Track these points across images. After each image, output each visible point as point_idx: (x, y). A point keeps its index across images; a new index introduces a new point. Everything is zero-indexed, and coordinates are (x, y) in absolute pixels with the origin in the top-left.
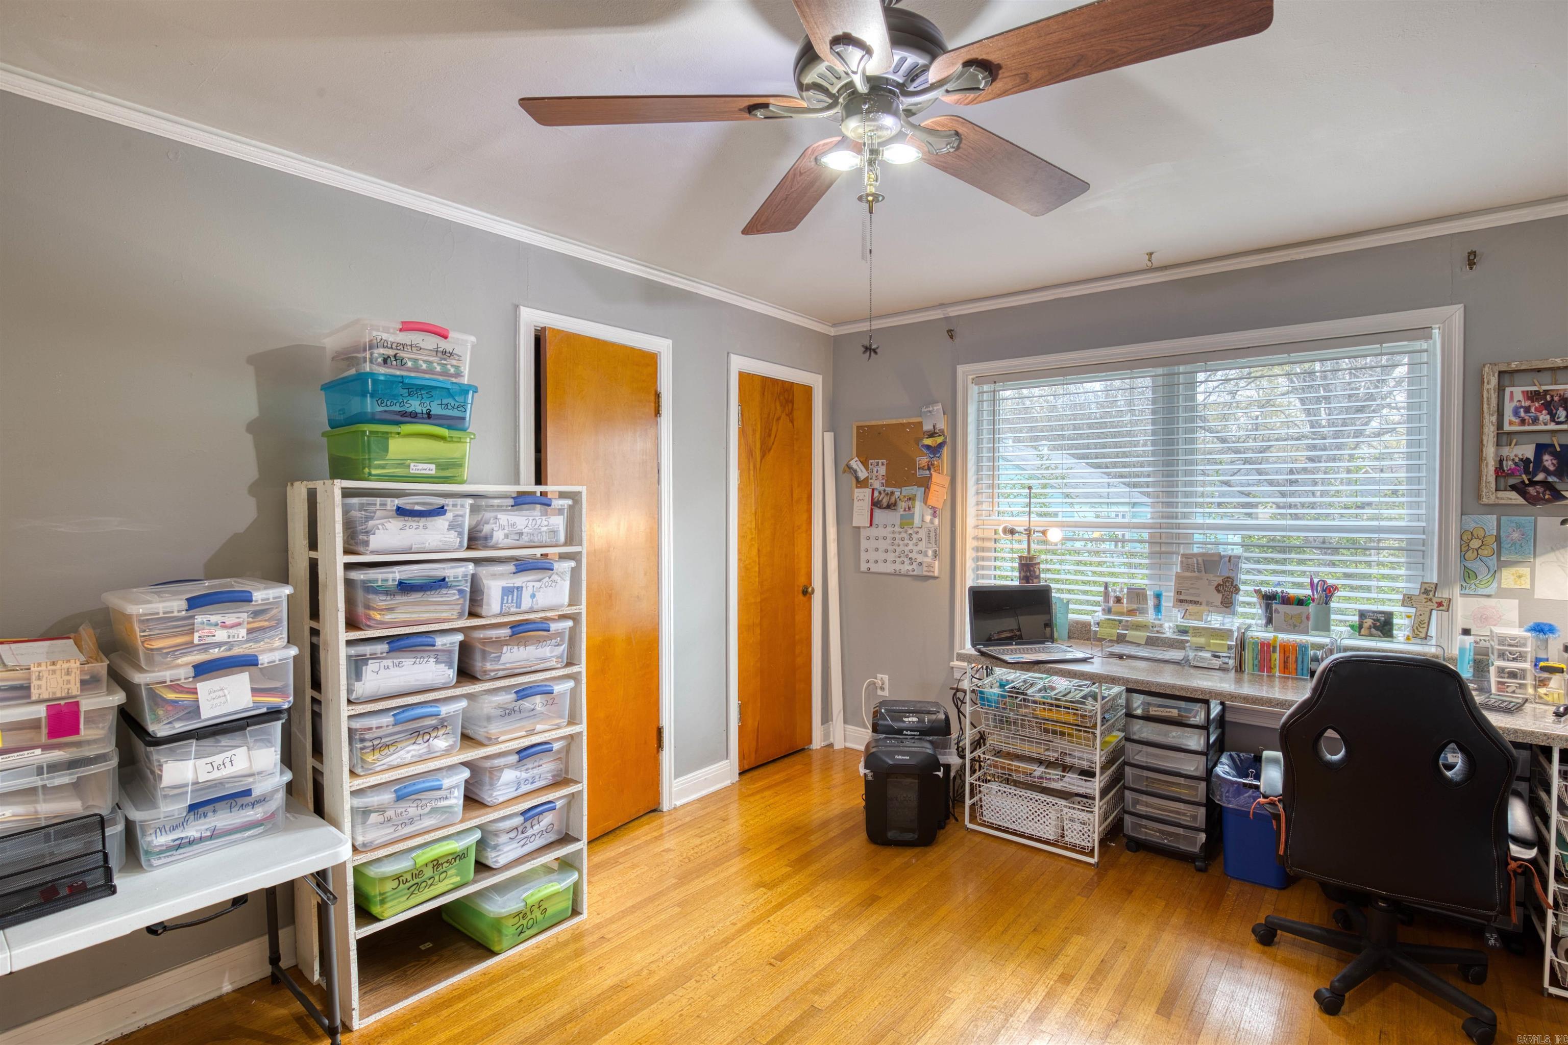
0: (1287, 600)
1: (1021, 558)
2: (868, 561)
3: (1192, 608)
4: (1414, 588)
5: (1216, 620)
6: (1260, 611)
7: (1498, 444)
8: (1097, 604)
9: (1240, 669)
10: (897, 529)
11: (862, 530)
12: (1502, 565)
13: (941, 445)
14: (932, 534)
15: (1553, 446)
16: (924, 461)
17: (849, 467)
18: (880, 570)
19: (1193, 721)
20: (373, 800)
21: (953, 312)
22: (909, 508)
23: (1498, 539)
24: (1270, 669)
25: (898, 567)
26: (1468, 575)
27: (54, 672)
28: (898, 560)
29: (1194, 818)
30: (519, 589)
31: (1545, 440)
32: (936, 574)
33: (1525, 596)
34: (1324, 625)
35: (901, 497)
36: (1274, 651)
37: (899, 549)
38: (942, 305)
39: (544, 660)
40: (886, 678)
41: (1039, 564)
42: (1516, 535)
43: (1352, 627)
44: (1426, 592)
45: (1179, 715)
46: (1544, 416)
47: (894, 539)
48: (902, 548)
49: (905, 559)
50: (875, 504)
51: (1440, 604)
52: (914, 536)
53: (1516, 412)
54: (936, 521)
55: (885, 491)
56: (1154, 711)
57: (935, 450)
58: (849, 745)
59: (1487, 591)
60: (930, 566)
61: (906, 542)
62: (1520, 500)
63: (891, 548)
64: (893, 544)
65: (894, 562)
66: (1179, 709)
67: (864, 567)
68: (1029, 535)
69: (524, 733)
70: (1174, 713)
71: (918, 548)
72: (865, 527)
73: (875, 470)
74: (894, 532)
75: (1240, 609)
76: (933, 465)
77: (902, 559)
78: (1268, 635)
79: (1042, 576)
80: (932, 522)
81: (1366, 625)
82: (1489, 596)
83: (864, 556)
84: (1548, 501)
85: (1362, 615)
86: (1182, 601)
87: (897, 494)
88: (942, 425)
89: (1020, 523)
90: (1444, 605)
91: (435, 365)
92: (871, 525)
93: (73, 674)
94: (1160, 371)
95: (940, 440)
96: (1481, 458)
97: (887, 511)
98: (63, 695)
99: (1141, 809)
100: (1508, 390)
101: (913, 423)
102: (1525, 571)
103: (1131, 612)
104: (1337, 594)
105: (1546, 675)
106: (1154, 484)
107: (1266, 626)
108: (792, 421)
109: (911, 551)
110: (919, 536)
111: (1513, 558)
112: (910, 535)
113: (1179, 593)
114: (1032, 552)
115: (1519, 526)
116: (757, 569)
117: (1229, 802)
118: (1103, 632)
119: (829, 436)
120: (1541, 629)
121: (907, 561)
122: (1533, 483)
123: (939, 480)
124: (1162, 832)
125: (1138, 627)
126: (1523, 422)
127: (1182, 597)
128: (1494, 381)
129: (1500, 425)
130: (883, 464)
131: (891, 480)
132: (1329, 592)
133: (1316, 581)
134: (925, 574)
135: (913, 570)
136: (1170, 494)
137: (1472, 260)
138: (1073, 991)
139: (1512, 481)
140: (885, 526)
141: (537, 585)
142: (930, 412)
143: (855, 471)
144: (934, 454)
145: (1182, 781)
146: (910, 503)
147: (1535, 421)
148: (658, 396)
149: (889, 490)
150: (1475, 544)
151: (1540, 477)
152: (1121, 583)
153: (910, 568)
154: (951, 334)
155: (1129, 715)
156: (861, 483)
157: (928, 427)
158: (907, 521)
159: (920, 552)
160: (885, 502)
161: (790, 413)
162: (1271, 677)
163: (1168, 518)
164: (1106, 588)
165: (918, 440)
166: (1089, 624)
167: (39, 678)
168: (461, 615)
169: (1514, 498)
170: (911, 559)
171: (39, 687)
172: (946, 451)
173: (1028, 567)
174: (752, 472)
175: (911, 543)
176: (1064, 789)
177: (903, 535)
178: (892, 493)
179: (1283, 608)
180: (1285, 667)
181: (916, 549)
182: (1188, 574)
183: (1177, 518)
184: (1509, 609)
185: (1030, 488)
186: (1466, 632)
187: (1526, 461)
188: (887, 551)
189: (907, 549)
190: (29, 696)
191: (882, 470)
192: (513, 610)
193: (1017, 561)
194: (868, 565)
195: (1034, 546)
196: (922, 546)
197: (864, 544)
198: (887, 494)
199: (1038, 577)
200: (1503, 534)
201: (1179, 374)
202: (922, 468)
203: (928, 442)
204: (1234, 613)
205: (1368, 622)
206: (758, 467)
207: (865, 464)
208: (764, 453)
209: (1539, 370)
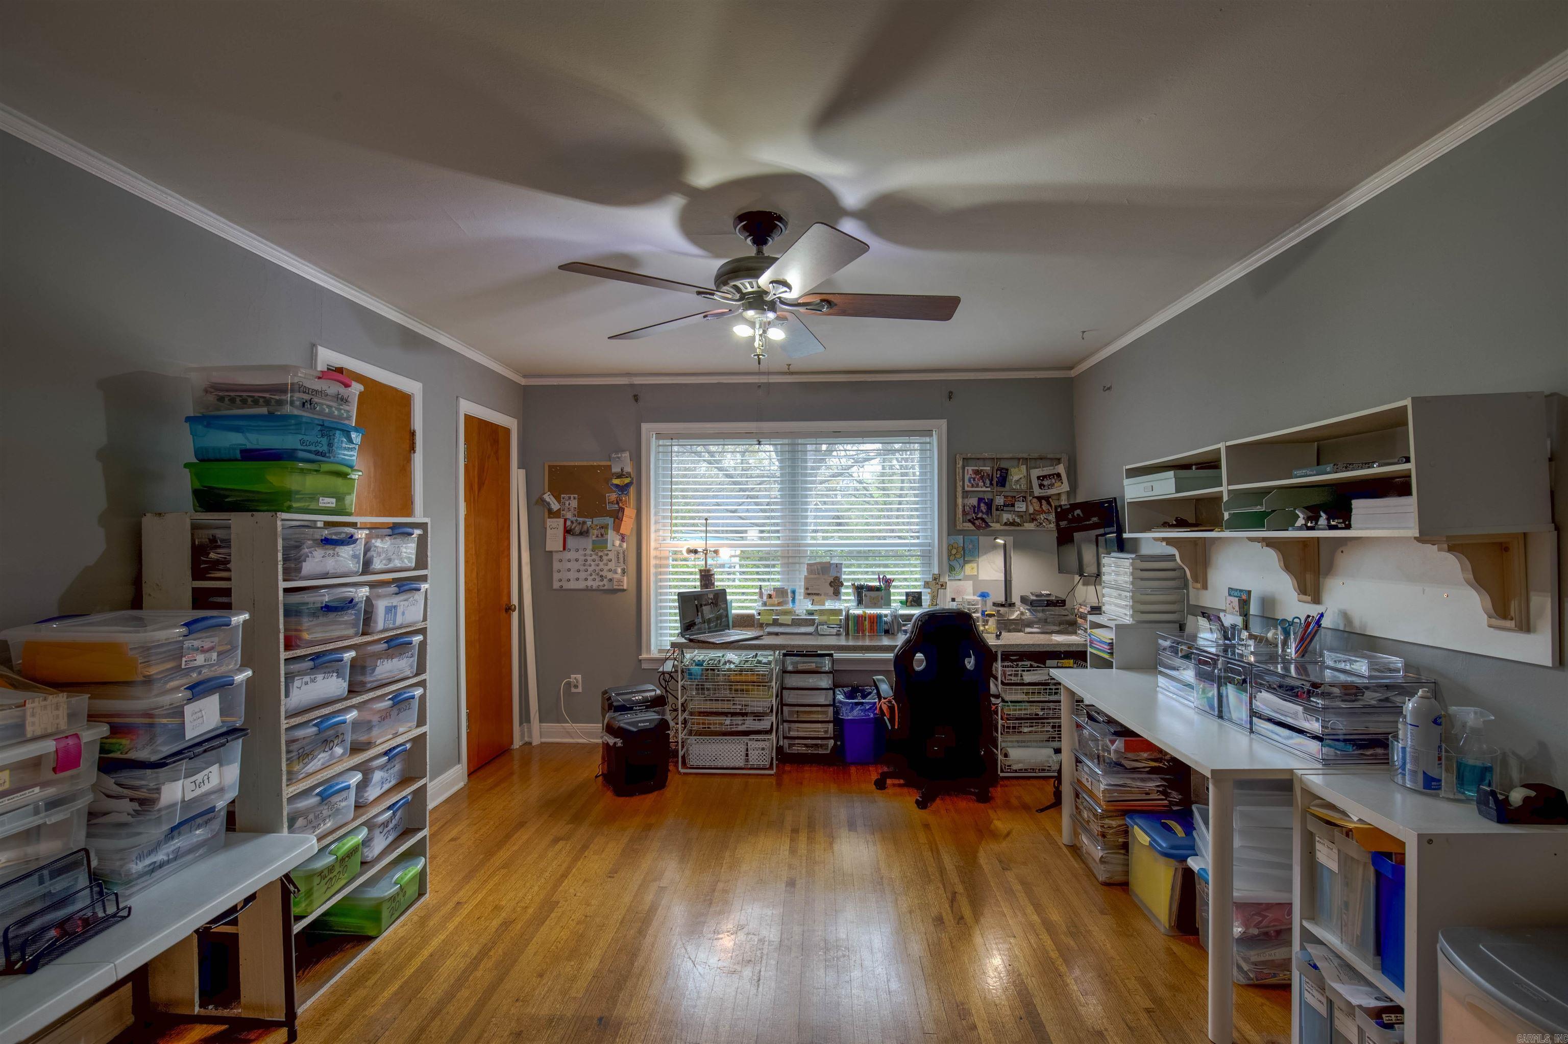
0: (871, 589)
1: (701, 571)
2: (560, 580)
3: (815, 597)
4: (929, 578)
5: (829, 605)
6: (853, 598)
7: (963, 498)
8: (755, 601)
9: (847, 634)
10: (589, 552)
11: (554, 554)
12: (966, 562)
13: (628, 485)
14: (621, 556)
15: (984, 499)
16: (613, 496)
17: (543, 501)
18: (572, 587)
19: (823, 669)
20: (303, 804)
21: (638, 381)
22: (602, 535)
23: (963, 548)
24: (863, 631)
25: (590, 583)
26: (952, 569)
27: (45, 707)
28: (590, 578)
29: (826, 732)
30: (395, 607)
31: (981, 496)
32: (625, 588)
33: (974, 578)
34: (888, 604)
35: (593, 526)
36: (865, 620)
37: (590, 569)
38: (628, 374)
39: (402, 671)
40: (579, 677)
41: (713, 574)
42: (971, 546)
43: (901, 602)
44: (935, 579)
45: (816, 667)
46: (981, 484)
47: (586, 560)
48: (593, 567)
49: (596, 577)
50: (568, 531)
51: (942, 585)
52: (605, 558)
53: (970, 481)
54: (625, 545)
55: (577, 520)
56: (801, 667)
57: (623, 489)
58: (544, 740)
59: (959, 577)
60: (620, 581)
61: (597, 562)
62: (973, 528)
63: (582, 568)
64: (584, 565)
65: (586, 579)
66: (816, 663)
67: (556, 585)
68: (706, 554)
69: (391, 736)
70: (813, 666)
71: (608, 567)
72: (557, 552)
73: (567, 503)
74: (585, 555)
75: (843, 598)
76: (621, 500)
77: (593, 577)
78: (859, 612)
79: (716, 584)
80: (620, 546)
81: (909, 600)
82: (960, 580)
83: (556, 576)
84: (984, 528)
85: (907, 594)
86: (809, 594)
87: (589, 523)
88: (628, 469)
89: (699, 544)
90: (943, 586)
91: (334, 409)
92: (564, 549)
93: (61, 709)
94: (786, 441)
95: (627, 481)
96: (956, 505)
97: (578, 538)
98: (53, 730)
99: (793, 734)
100: (966, 468)
101: (604, 466)
102: (975, 565)
103: (779, 604)
104: (894, 584)
105: (987, 618)
106: (782, 517)
107: (858, 605)
108: (497, 459)
109: (602, 570)
110: (609, 557)
111: (970, 558)
112: (601, 557)
113: (807, 589)
114: (708, 567)
115: (972, 541)
116: (476, 590)
117: (848, 716)
118: (763, 619)
119: (522, 472)
120: (984, 595)
121: (598, 579)
122: (977, 519)
123: (629, 513)
124: (806, 745)
125: (786, 613)
126: (973, 486)
127: (809, 592)
128: (961, 463)
129: (963, 488)
130: (574, 498)
131: (583, 511)
132: (888, 582)
133: (881, 577)
134: (615, 587)
135: (604, 585)
136: (794, 524)
137: (950, 396)
138: (803, 838)
139: (969, 517)
140: (577, 550)
141: (406, 603)
142: (618, 458)
143: (549, 504)
144: (622, 492)
145: (819, 709)
146: (603, 531)
147: (977, 486)
148: (413, 434)
149: (580, 520)
150: (954, 552)
151: (980, 515)
152: (769, 586)
153: (601, 583)
154: (636, 398)
155: (785, 672)
156: (553, 514)
157: (616, 469)
158: (600, 544)
159: (610, 570)
160: (577, 530)
161: (496, 452)
162: (864, 635)
163: (793, 540)
164: (761, 588)
165: (608, 480)
166: (753, 616)
167: (33, 715)
168: (356, 635)
169: (969, 526)
170: (601, 576)
171: (33, 724)
172: (632, 490)
173: (706, 577)
174: (472, 504)
175: (601, 563)
176: (748, 729)
177: (594, 557)
178: (584, 523)
179: (869, 593)
180: (872, 630)
181: (606, 568)
182: (812, 576)
183: (798, 540)
184: (968, 586)
185: (706, 519)
186: (953, 600)
187: (974, 507)
188: (579, 571)
189: (597, 568)
190: (23, 734)
191: (574, 504)
192: (391, 626)
193: (698, 573)
194: (560, 584)
195: (710, 562)
196: (612, 565)
197: (556, 565)
198: (580, 523)
199: (713, 584)
200: (966, 546)
201: (798, 444)
202: (612, 503)
203: (616, 481)
204: (840, 599)
205: (910, 598)
206: (476, 498)
207: (558, 499)
208: (481, 485)
209: (978, 459)
